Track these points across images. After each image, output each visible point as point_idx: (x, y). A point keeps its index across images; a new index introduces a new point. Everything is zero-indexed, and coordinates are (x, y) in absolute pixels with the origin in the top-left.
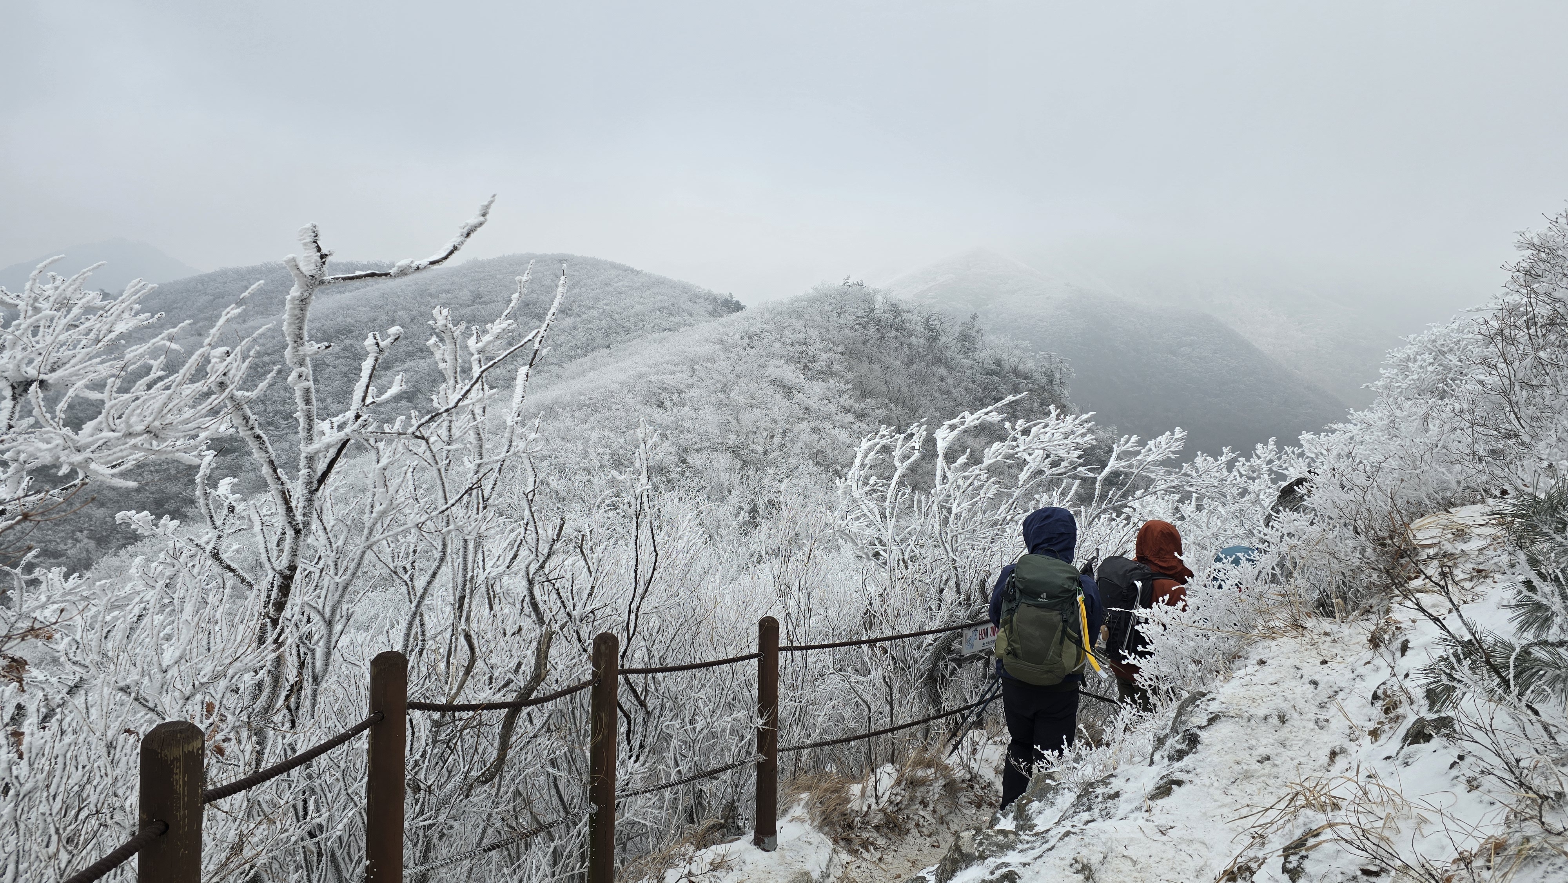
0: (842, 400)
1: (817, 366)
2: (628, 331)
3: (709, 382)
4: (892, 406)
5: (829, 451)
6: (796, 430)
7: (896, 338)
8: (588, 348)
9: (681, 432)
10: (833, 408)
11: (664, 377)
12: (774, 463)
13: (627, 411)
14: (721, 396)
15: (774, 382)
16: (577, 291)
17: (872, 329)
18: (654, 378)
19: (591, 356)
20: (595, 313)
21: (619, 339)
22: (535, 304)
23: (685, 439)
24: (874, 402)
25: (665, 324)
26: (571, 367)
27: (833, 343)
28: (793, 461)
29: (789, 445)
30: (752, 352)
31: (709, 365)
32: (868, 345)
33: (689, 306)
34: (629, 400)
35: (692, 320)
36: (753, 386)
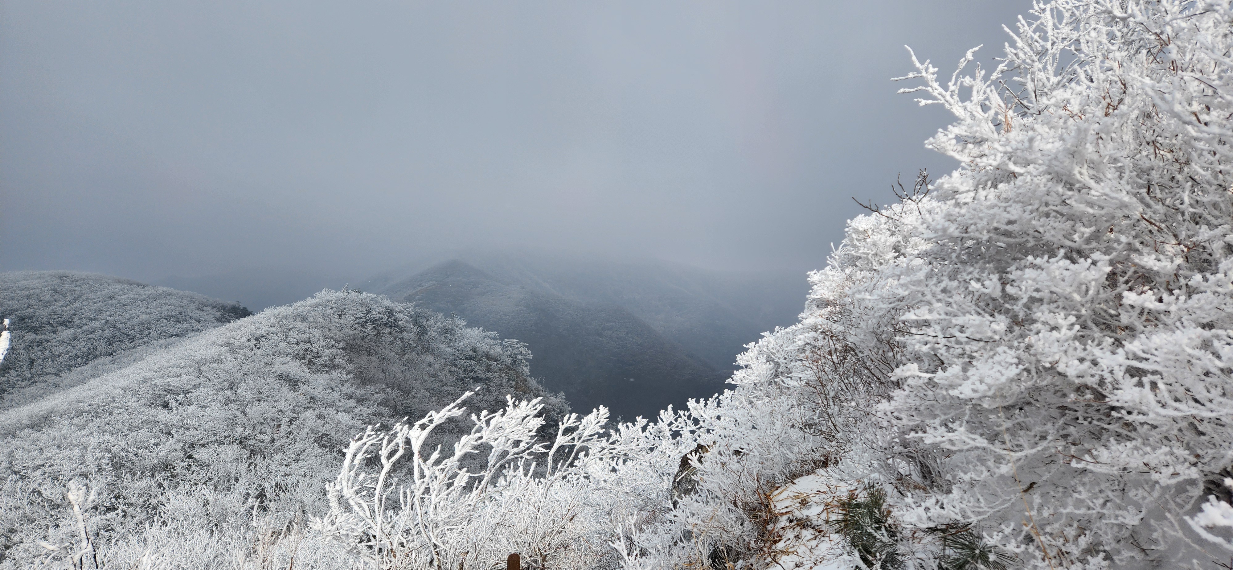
0: (344, 389)
1: (321, 361)
2: (132, 339)
3: (216, 381)
4: (389, 390)
5: (333, 433)
6: (301, 420)
7: (390, 333)
8: (90, 356)
9: (188, 429)
10: (336, 395)
11: (170, 379)
12: (281, 449)
13: (129, 414)
14: (229, 393)
15: (280, 377)
16: (77, 304)
17: (369, 328)
18: (158, 382)
19: (90, 364)
20: (97, 324)
21: (123, 346)
22: (31, 318)
23: (190, 435)
24: (373, 388)
25: (172, 331)
26: (68, 377)
27: (336, 340)
28: (299, 446)
29: (295, 432)
30: (259, 352)
31: (215, 365)
32: (367, 340)
33: (197, 314)
34: (133, 403)
35: (199, 326)
36: (260, 382)
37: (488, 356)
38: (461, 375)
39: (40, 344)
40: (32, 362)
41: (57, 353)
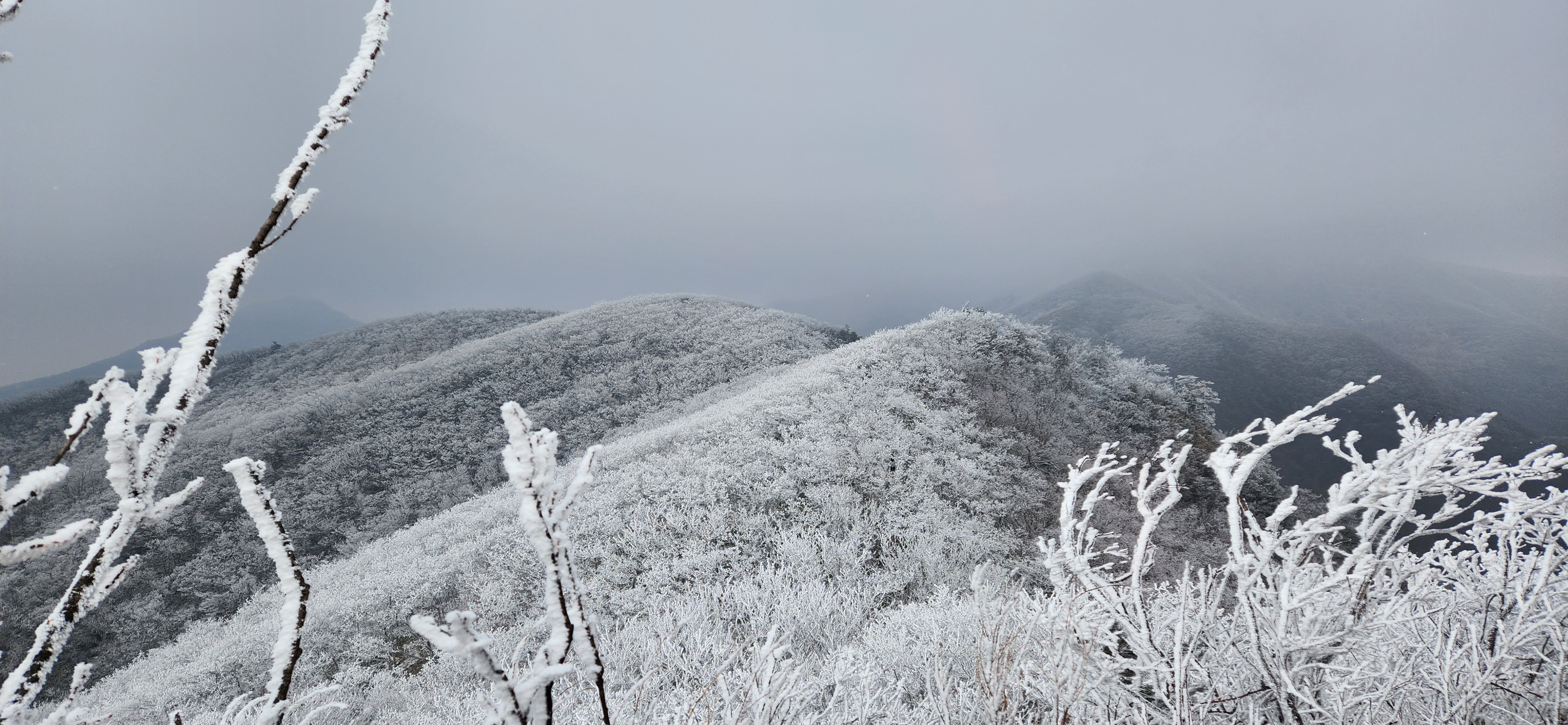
0: (966, 430)
1: (937, 395)
2: (746, 365)
3: (827, 412)
4: (1021, 435)
5: (955, 483)
6: (918, 463)
7: (1021, 364)
8: (709, 382)
9: (800, 464)
10: (957, 437)
11: (782, 408)
12: (896, 497)
13: (743, 444)
14: (839, 426)
15: (893, 411)
16: (697, 328)
17: (995, 356)
18: (771, 410)
19: (709, 390)
20: (714, 349)
21: (738, 373)
22: (658, 342)
23: (803, 472)
24: (1000, 431)
25: (783, 357)
26: (692, 402)
27: (955, 370)
28: (917, 494)
29: (912, 477)
30: (870, 381)
31: (825, 395)
32: (992, 371)
33: (805, 339)
34: (746, 433)
35: (808, 352)
36: (872, 415)
37: (1152, 397)
38: (1115, 421)
39: (666, 368)
40: (660, 386)
41: (680, 378)
